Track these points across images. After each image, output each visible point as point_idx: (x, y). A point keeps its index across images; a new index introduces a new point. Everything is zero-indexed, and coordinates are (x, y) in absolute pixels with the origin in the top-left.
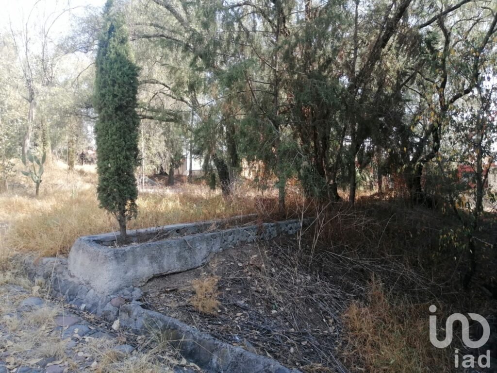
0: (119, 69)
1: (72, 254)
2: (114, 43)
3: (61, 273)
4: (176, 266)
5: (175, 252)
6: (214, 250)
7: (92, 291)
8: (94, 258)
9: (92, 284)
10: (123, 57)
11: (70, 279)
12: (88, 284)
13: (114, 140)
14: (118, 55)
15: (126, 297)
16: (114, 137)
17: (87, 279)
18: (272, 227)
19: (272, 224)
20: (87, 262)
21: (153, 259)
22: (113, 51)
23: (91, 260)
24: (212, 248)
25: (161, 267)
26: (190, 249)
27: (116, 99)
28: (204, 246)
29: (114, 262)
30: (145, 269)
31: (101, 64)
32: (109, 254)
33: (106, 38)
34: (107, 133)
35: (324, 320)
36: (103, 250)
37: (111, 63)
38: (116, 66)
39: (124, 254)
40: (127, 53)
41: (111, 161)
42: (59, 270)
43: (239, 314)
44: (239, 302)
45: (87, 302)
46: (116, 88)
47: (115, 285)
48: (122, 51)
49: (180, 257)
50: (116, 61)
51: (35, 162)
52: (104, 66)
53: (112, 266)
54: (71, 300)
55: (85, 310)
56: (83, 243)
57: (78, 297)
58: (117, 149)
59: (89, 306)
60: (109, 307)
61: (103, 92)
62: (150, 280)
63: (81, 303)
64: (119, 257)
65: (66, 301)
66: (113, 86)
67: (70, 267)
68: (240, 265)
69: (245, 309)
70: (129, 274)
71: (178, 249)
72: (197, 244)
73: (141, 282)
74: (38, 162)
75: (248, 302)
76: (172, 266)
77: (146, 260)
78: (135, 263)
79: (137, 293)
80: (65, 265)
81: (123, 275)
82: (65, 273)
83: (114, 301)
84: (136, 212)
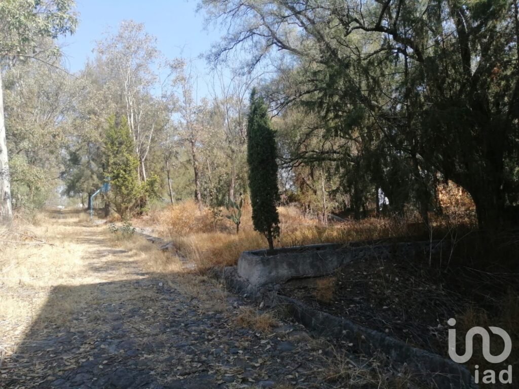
0: (260, 135)
1: (239, 262)
2: (257, 118)
3: (234, 276)
4: (310, 272)
5: (308, 261)
6: (345, 262)
7: (250, 285)
8: (250, 264)
9: (250, 281)
10: (263, 126)
11: (239, 279)
12: (248, 280)
13: (259, 183)
14: (259, 125)
15: (269, 289)
16: (260, 181)
17: (247, 277)
18: (408, 245)
19: (409, 243)
20: (247, 266)
21: (290, 265)
22: (256, 124)
23: (249, 265)
24: (343, 261)
25: (297, 271)
26: (321, 259)
27: (259, 156)
28: (335, 259)
29: (261, 265)
30: (284, 271)
31: (250, 134)
32: (258, 259)
33: (252, 116)
34: (255, 179)
35: (438, 320)
36: (256, 258)
37: (255, 132)
38: (258, 134)
39: (268, 260)
40: (265, 123)
41: (258, 197)
42: (233, 274)
43: (352, 306)
44: (356, 298)
45: (248, 292)
46: (259, 149)
47: (263, 280)
48: (262, 123)
49: (313, 265)
50: (258, 130)
51: (235, 207)
52: (251, 135)
53: (259, 267)
54: (239, 292)
55: (246, 297)
56: (245, 254)
57: (243, 290)
58: (262, 189)
59: (249, 295)
60: (259, 294)
61: (251, 152)
62: (289, 281)
63: (244, 294)
64: (265, 262)
65: (236, 293)
66: (257, 147)
67: (239, 271)
68: (365, 273)
69: (359, 303)
70: (272, 274)
71: (311, 259)
72: (328, 257)
73: (281, 281)
74: (237, 207)
75: (363, 299)
76: (307, 272)
77: (285, 266)
78: (276, 267)
79: (277, 287)
80: (236, 270)
81: (268, 274)
82: (236, 275)
83: (262, 290)
84: (279, 232)
